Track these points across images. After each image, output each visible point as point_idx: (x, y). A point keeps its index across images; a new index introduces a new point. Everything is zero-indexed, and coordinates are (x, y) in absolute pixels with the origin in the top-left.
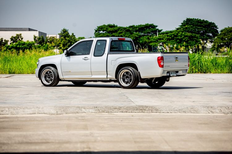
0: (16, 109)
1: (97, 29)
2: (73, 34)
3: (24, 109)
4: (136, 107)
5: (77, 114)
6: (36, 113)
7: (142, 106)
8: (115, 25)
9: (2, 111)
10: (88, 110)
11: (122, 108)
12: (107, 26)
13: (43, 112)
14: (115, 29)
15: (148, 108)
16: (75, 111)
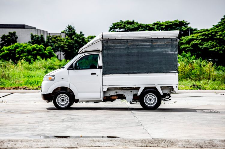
0: (29, 142)
1: (113, 27)
2: (81, 33)
3: (37, 142)
4: (151, 140)
5: (91, 147)
6: (50, 147)
7: (158, 140)
8: (135, 21)
9: (15, 144)
10: (102, 143)
11: (137, 141)
12: (125, 23)
13: (57, 145)
14: (136, 26)
15: (164, 142)
16: (89, 144)
